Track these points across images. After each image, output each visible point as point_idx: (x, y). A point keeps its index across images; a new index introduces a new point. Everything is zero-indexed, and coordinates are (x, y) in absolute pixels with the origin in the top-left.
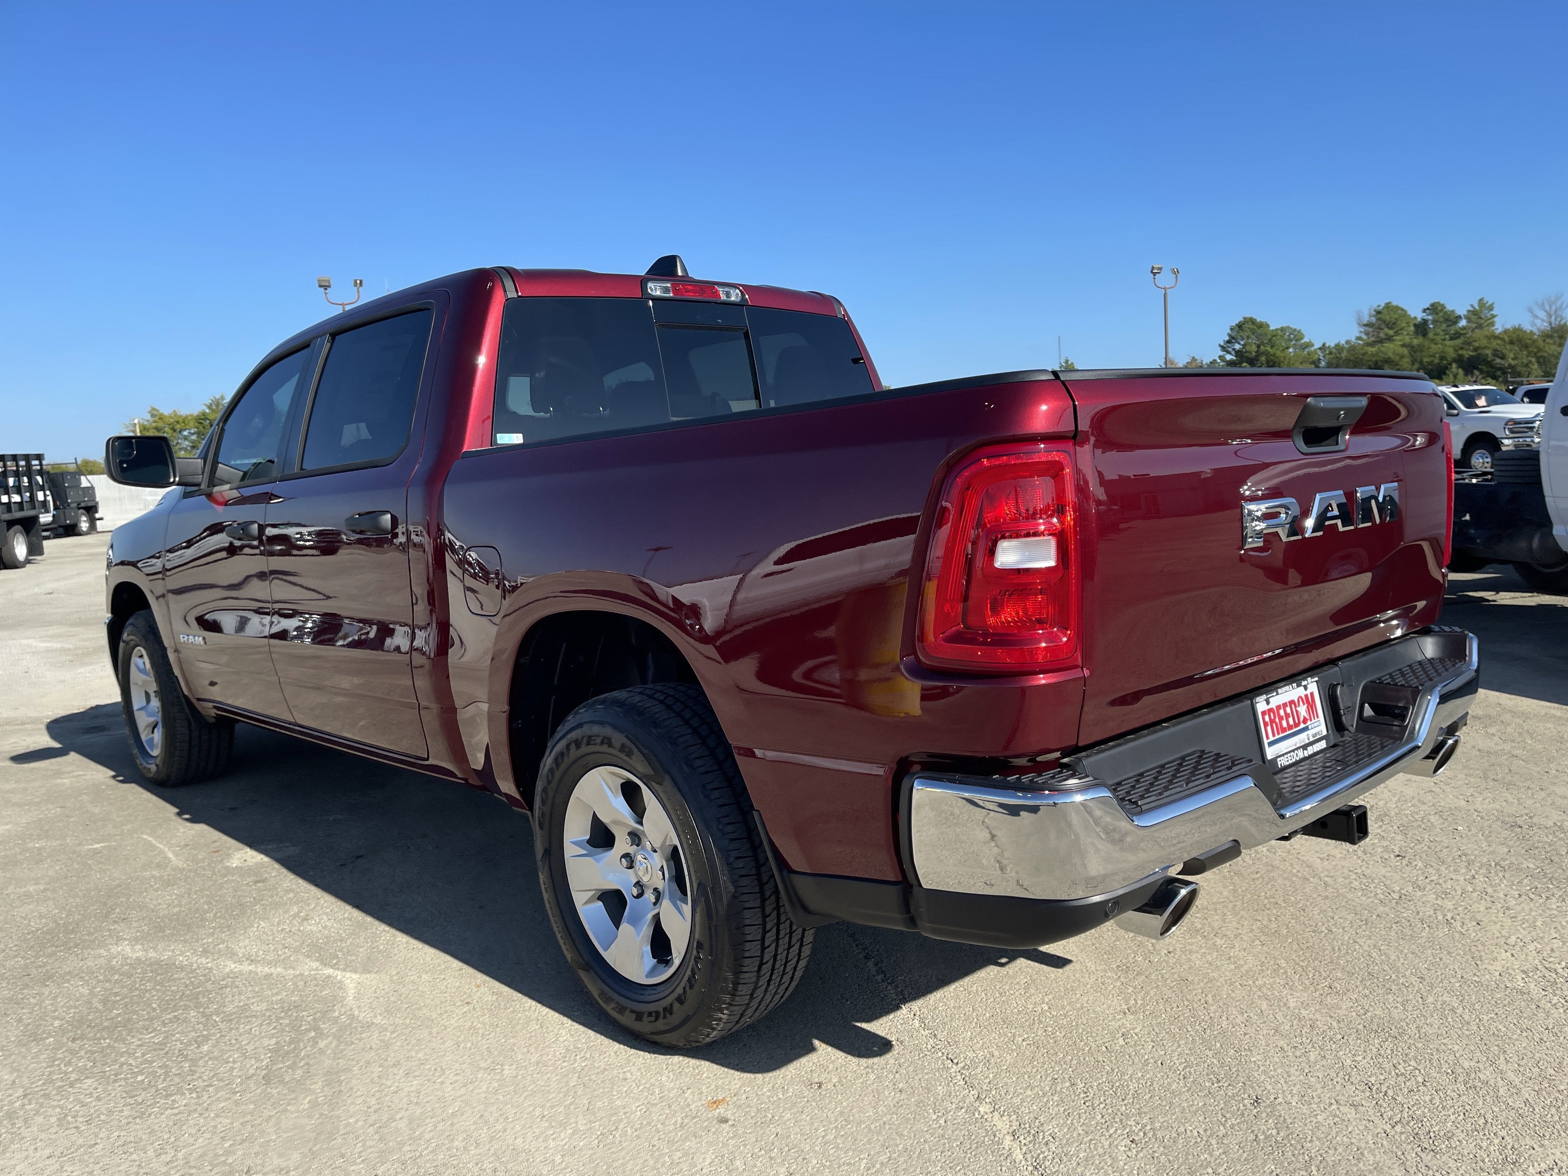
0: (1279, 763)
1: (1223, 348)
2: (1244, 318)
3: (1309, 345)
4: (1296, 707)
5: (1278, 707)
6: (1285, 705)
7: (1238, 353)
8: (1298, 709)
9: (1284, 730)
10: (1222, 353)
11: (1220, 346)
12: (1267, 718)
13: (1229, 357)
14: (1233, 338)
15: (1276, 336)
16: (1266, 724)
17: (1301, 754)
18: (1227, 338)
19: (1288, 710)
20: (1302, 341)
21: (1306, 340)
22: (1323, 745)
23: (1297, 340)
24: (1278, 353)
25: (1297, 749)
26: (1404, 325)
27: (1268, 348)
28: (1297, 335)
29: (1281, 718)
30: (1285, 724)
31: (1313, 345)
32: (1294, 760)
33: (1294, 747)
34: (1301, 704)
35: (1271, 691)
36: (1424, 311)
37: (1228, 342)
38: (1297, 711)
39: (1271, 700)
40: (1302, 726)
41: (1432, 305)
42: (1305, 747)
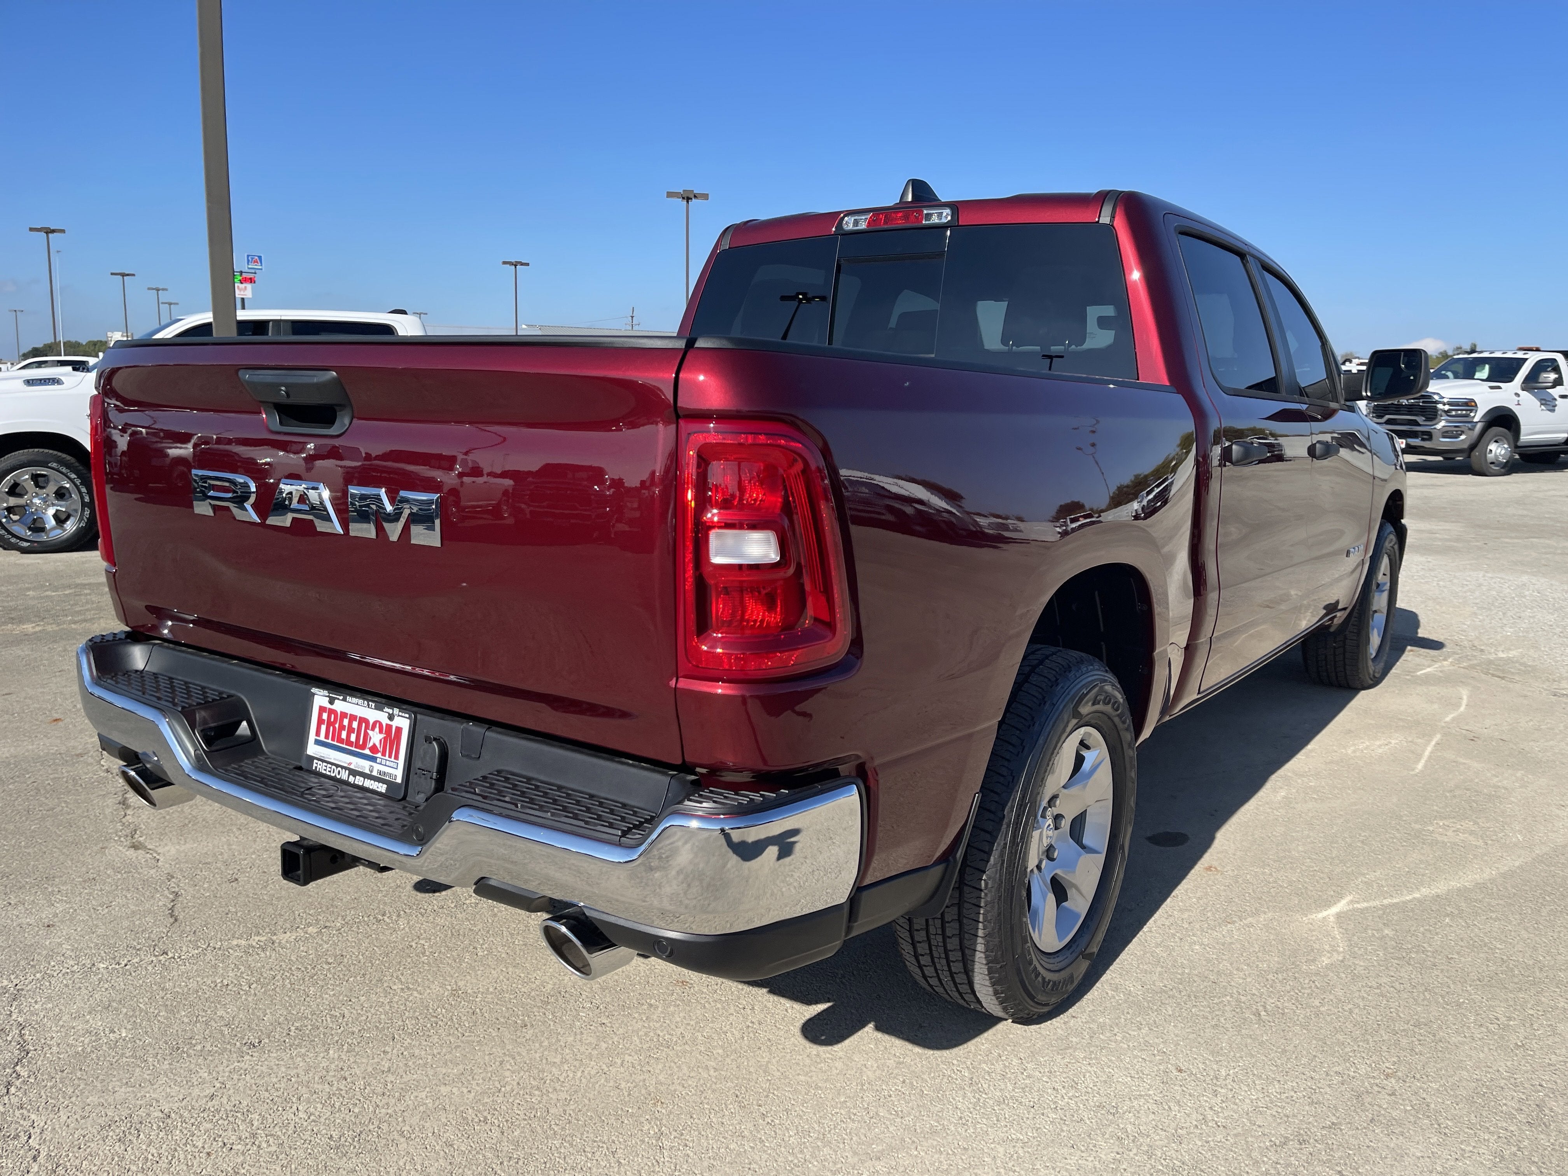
0: (315, 765)
4: (367, 728)
5: (344, 715)
6: (353, 718)
8: (370, 732)
9: (340, 740)
12: (325, 716)
16: (320, 721)
17: (344, 775)
19: (355, 725)
22: (382, 788)
25: (345, 768)
29: (342, 727)
30: (344, 735)
32: (333, 775)
33: (346, 765)
34: (377, 729)
35: (340, 694)
38: (366, 734)
39: (336, 701)
40: (367, 752)
42: (354, 773)
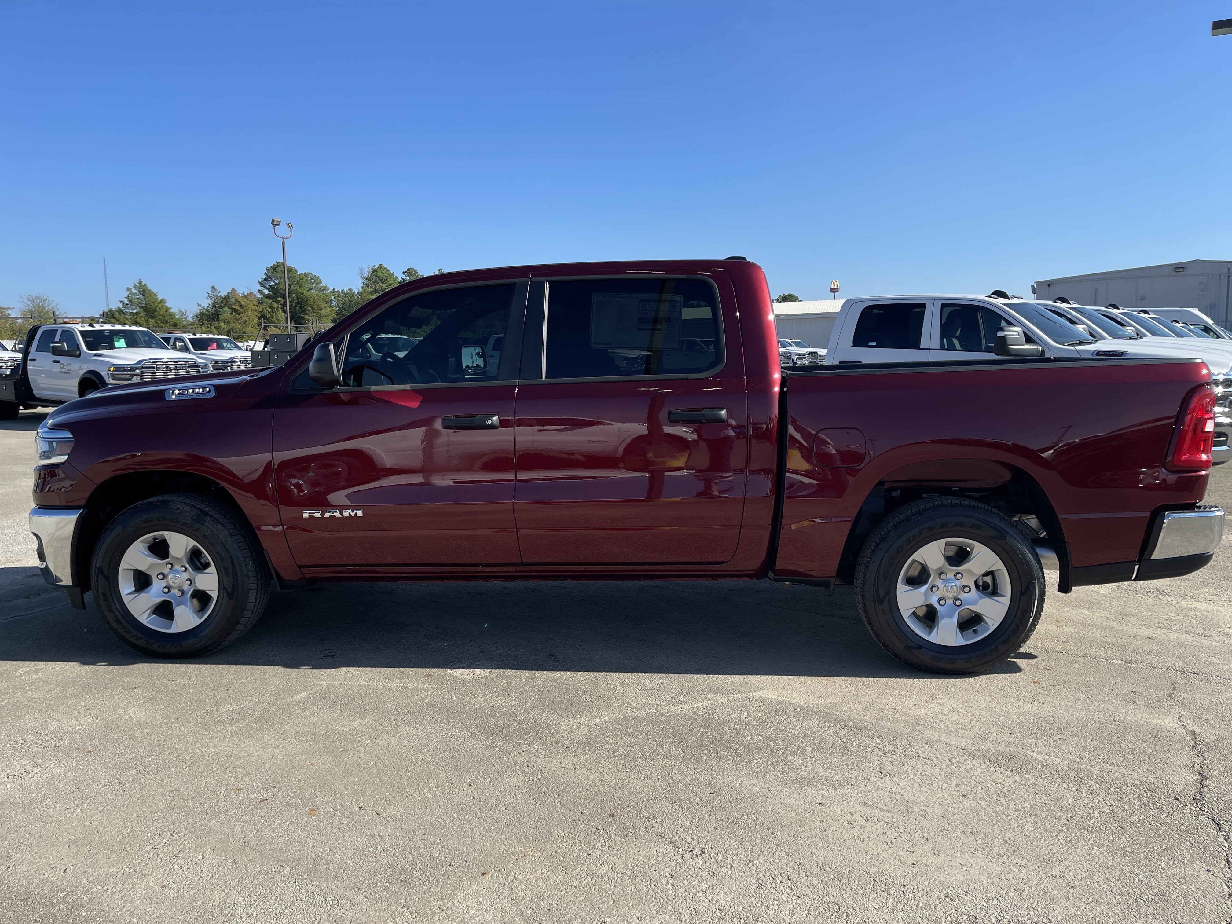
1: (261, 284)
2: (278, 263)
3: (325, 288)
7: (272, 289)
10: (261, 288)
11: (259, 282)
13: (266, 292)
14: (269, 277)
15: (302, 279)
18: (264, 277)
20: (321, 285)
21: (323, 284)
23: (317, 284)
24: (305, 292)
26: (392, 282)
27: (298, 288)
28: (316, 281)
31: (328, 289)
36: (404, 273)
37: (265, 280)
41: (409, 269)
